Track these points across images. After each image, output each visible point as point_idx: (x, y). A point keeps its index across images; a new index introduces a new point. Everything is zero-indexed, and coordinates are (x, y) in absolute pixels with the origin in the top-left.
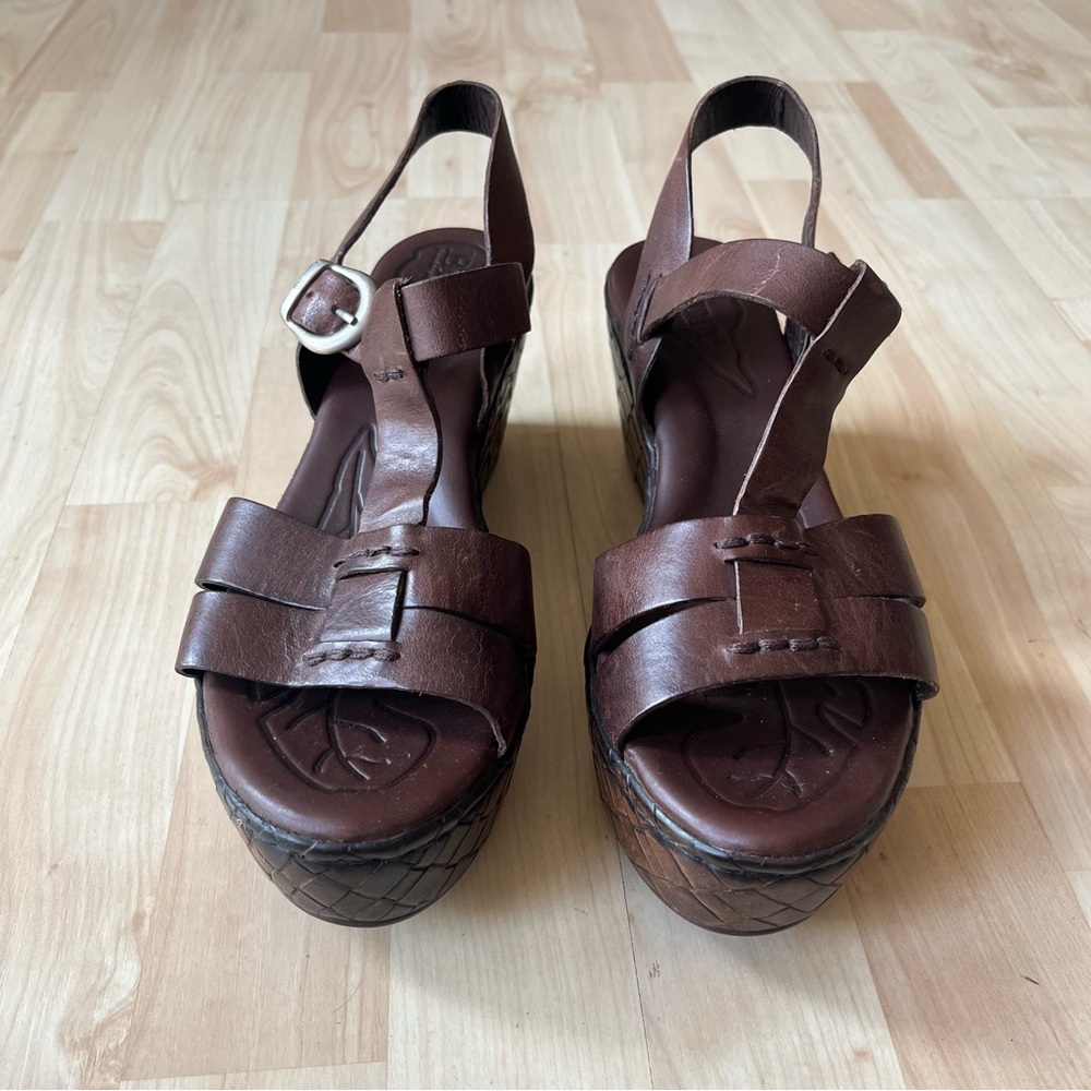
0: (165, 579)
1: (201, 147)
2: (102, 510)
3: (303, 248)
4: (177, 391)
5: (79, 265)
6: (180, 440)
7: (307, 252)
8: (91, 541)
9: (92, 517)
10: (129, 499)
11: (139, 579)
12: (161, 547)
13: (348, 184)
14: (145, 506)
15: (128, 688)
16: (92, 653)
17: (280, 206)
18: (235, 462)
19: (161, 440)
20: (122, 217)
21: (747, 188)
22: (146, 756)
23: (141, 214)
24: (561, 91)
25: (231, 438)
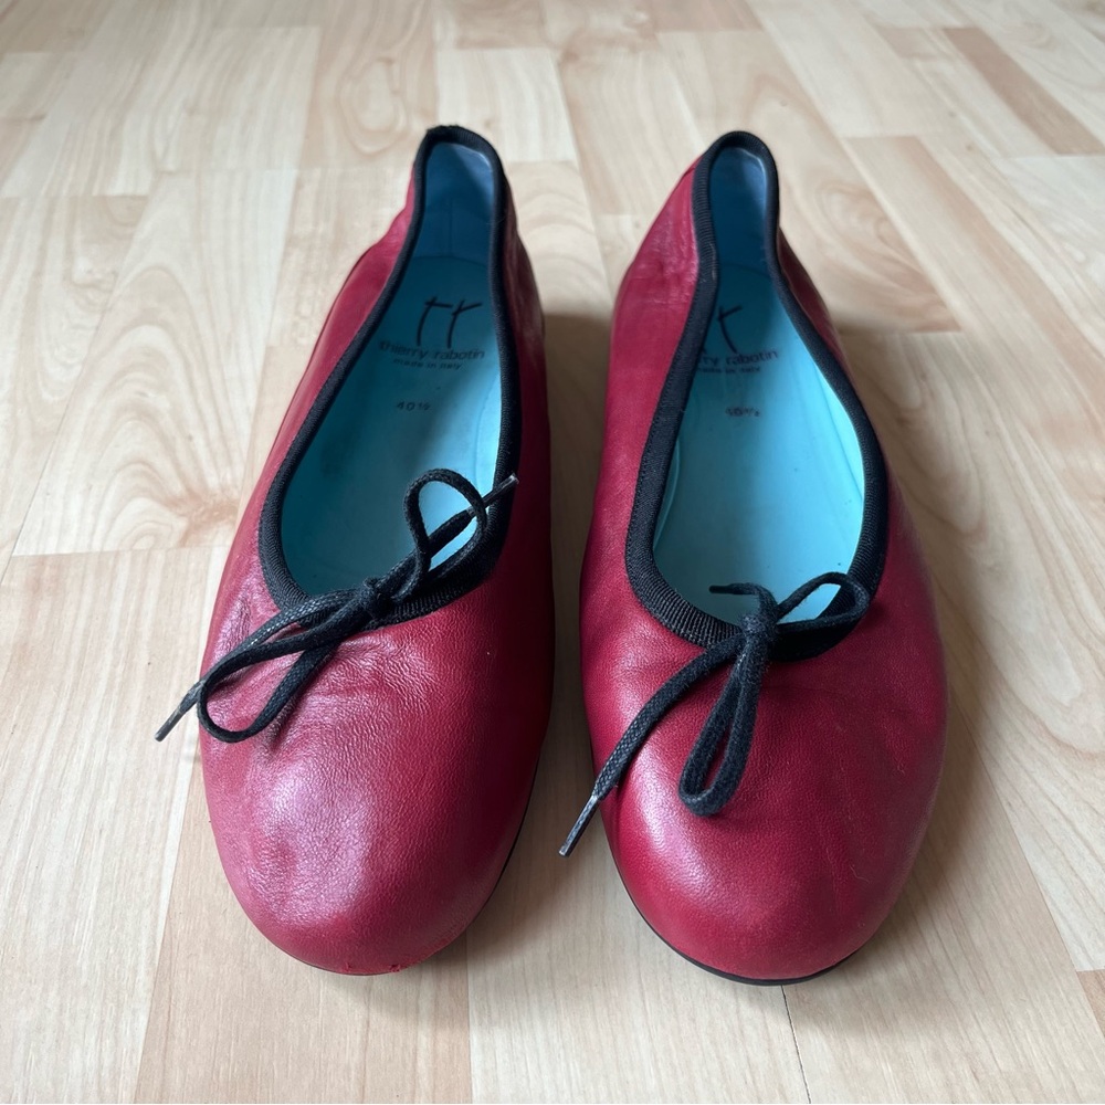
0: (143, 658)
1: (192, 111)
2: (61, 562)
3: (316, 224)
4: (161, 403)
5: (43, 250)
6: (164, 465)
7: (321, 229)
8: (44, 607)
9: (48, 572)
10: (96, 546)
11: (108, 657)
12: (138, 612)
13: (368, 149)
14: (117, 554)
15: (89, 819)
16: (42, 769)
17: (288, 174)
18: (235, 494)
19: (140, 467)
20: (95, 192)
21: (848, 148)
22: (112, 927)
23: (119, 186)
24: (611, 42)
25: (230, 462)
